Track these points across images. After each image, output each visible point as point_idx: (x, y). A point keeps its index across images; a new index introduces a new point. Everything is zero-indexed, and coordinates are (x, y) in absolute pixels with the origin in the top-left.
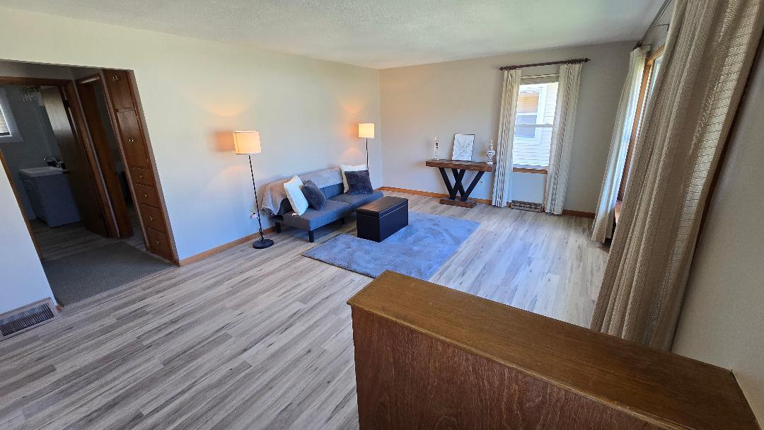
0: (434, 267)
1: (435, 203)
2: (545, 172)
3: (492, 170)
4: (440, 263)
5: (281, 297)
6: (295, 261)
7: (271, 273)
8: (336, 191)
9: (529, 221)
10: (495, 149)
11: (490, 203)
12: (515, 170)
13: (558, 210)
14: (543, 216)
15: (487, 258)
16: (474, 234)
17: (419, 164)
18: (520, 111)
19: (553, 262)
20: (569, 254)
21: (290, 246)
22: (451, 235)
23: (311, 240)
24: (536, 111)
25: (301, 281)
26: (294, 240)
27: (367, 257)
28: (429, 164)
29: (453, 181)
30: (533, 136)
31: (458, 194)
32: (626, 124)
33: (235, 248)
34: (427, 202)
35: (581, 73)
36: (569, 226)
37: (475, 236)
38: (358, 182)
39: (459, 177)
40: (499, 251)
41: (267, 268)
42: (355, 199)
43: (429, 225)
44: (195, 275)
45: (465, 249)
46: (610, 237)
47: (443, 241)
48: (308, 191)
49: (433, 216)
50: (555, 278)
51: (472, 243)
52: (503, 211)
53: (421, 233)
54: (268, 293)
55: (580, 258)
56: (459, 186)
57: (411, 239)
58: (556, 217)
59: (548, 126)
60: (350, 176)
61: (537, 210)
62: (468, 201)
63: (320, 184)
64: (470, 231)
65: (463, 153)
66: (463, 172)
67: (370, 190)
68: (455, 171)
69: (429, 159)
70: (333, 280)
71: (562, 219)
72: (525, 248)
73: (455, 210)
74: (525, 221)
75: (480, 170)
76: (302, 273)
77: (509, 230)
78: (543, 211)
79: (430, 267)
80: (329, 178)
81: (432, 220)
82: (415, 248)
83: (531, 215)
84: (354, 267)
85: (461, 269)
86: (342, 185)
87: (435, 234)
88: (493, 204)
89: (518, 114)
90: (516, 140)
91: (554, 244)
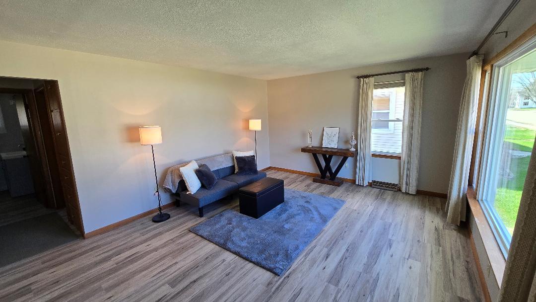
0: (301, 247)
1: (309, 181)
2: (399, 158)
3: (355, 155)
4: (306, 243)
5: (155, 278)
6: (181, 236)
7: (156, 250)
8: (228, 172)
9: (387, 200)
10: (356, 139)
11: (354, 182)
12: (374, 155)
13: (413, 190)
14: (400, 196)
15: (350, 239)
16: (339, 212)
17: (296, 150)
18: (375, 109)
19: (412, 246)
20: (428, 236)
21: (182, 220)
22: (320, 214)
23: (201, 216)
24: (389, 110)
25: (179, 259)
26: (188, 214)
27: (243, 234)
28: (304, 150)
29: (323, 164)
30: (387, 127)
31: (328, 174)
32: (470, 120)
33: (136, 222)
34: (303, 180)
35: (424, 79)
36: (423, 206)
37: (340, 215)
38: (246, 165)
39: (328, 161)
40: (362, 232)
41: (156, 243)
42: (241, 179)
43: (302, 202)
44: (92, 249)
45: (330, 228)
46: (464, 220)
47: (312, 219)
48: (201, 173)
49: (306, 194)
50: (417, 266)
51: (337, 222)
52: (365, 190)
53: (294, 210)
54: (145, 272)
55: (439, 242)
56: (328, 167)
57: (284, 216)
58: (412, 196)
59: (398, 120)
60: (240, 160)
61: (394, 190)
62: (336, 181)
63: (213, 168)
64: (336, 209)
65: (331, 142)
66: (331, 157)
67: (255, 171)
68: (324, 156)
69: (303, 146)
70: (208, 259)
71: (416, 198)
72: (385, 229)
73: (325, 188)
74: (385, 199)
75: (344, 155)
76: (184, 249)
77: (370, 209)
78: (400, 190)
79: (297, 248)
80: (223, 161)
81: (305, 197)
82: (287, 226)
83: (389, 194)
84: (230, 245)
85: (325, 250)
86: (233, 166)
87: (307, 211)
88: (357, 183)
89: (374, 112)
90: (374, 131)
91: (412, 225)
